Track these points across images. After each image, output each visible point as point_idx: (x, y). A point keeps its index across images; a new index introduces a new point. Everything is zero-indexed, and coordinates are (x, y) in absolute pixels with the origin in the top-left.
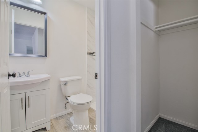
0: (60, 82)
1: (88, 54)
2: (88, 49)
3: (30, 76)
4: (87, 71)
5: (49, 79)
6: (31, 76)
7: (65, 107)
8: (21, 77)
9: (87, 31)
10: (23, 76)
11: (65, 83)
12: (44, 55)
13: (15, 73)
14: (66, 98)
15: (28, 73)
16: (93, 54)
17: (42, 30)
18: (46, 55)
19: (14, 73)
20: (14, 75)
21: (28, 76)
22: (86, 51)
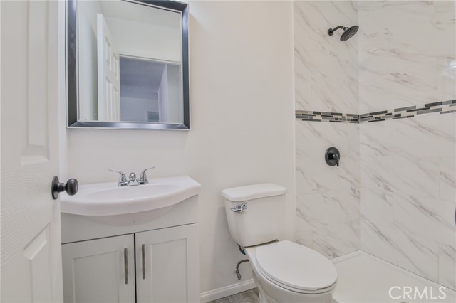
0: (223, 199)
1: (298, 117)
2: (299, 103)
3: (147, 183)
4: (297, 169)
5: (197, 195)
6: (152, 182)
7: (237, 272)
8: (126, 184)
9: (295, 49)
10: (131, 183)
11: (239, 207)
12: (182, 124)
13: (75, 180)
14: (240, 249)
15: (144, 175)
16: (314, 118)
17: (177, 67)
18: (187, 124)
19: (73, 181)
20: (71, 188)
21: (143, 183)
22: (294, 108)
